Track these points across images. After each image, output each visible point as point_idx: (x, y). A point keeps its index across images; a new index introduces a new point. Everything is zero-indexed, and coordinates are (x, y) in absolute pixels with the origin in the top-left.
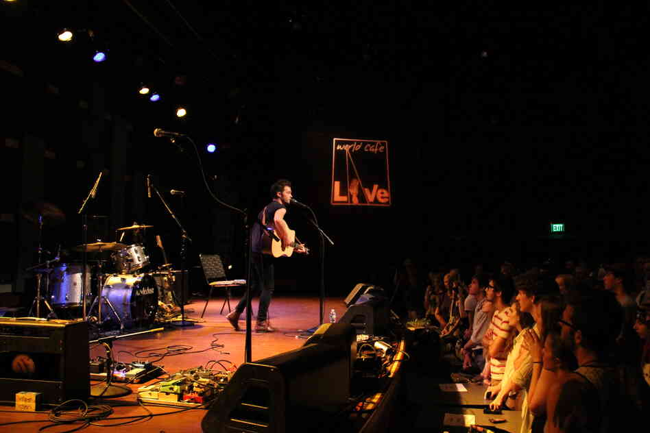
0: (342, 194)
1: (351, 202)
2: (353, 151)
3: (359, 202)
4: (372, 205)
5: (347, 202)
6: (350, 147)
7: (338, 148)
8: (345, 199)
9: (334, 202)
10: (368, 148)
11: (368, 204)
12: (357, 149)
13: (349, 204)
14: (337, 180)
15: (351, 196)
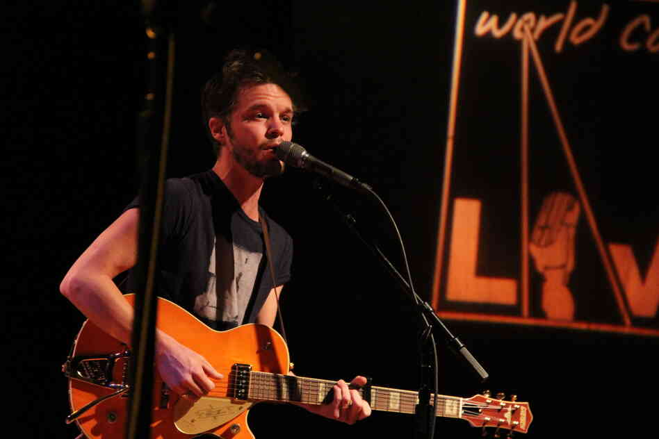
0: (488, 266)
1: (537, 309)
2: (559, 46)
3: (579, 315)
4: (647, 332)
5: (514, 310)
6: (544, 23)
7: (480, 29)
8: (502, 291)
9: (445, 305)
10: (639, 35)
11: (627, 330)
12: (576, 40)
13: (527, 321)
14: (468, 195)
15: (537, 281)
